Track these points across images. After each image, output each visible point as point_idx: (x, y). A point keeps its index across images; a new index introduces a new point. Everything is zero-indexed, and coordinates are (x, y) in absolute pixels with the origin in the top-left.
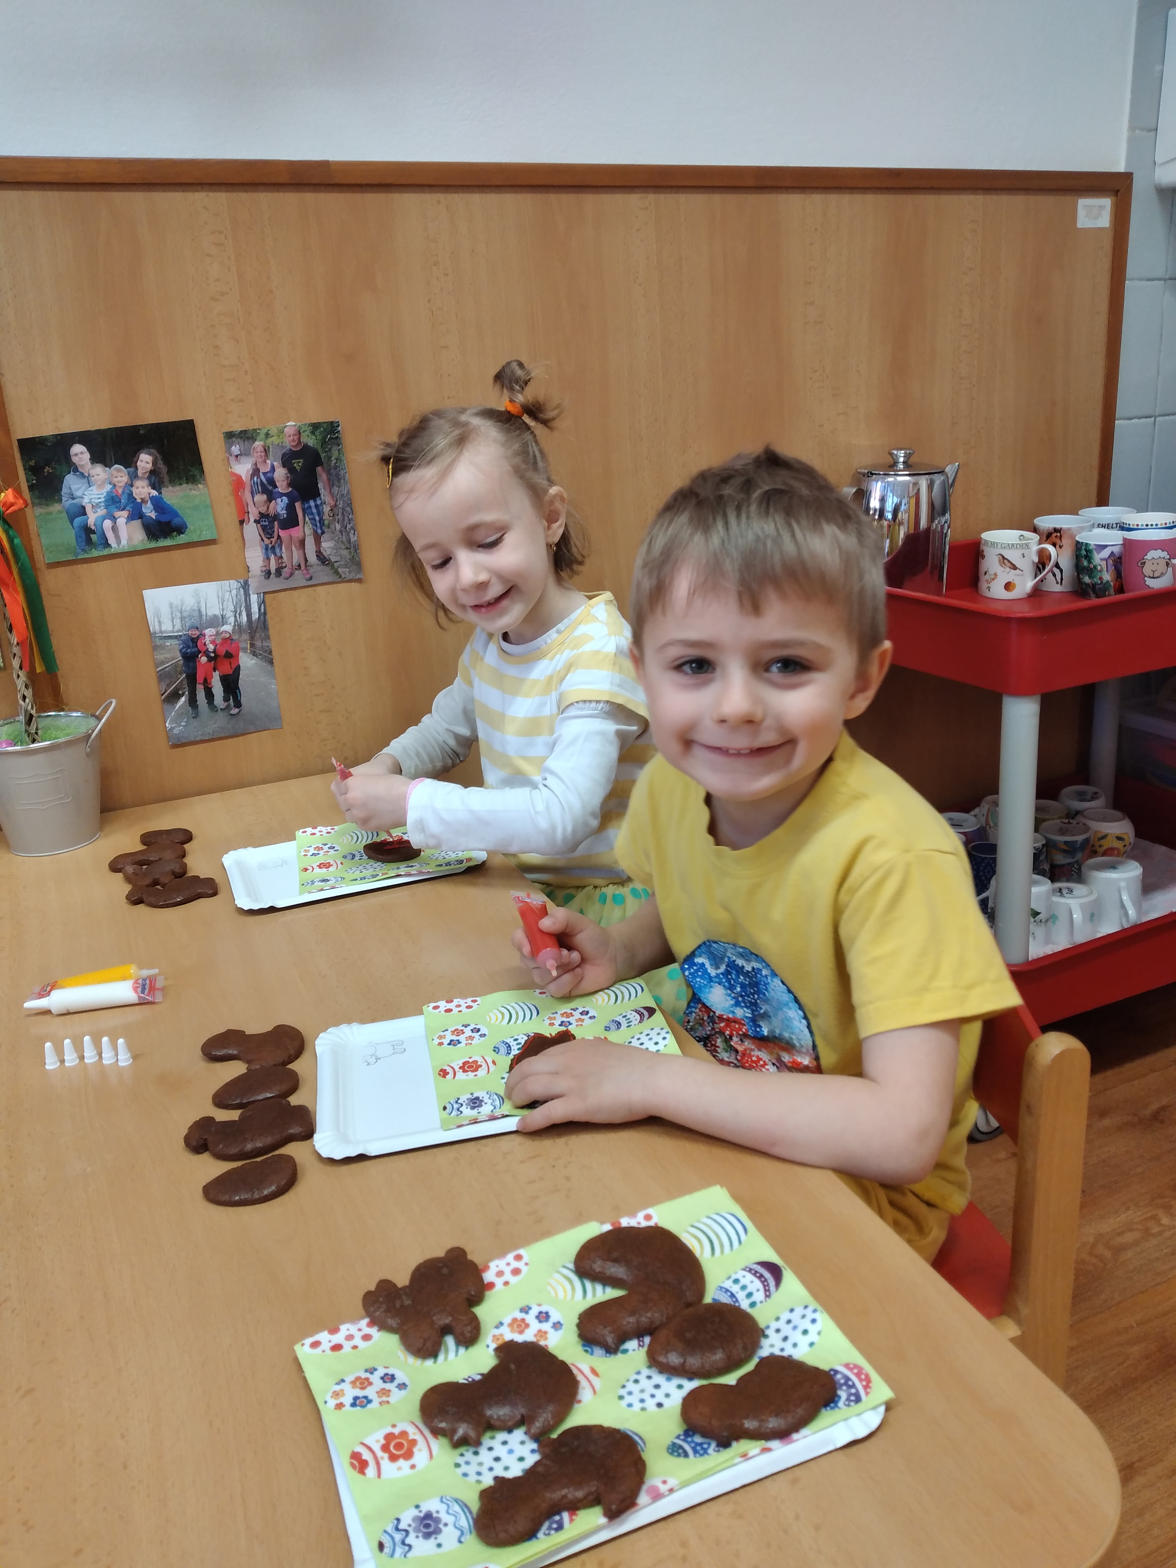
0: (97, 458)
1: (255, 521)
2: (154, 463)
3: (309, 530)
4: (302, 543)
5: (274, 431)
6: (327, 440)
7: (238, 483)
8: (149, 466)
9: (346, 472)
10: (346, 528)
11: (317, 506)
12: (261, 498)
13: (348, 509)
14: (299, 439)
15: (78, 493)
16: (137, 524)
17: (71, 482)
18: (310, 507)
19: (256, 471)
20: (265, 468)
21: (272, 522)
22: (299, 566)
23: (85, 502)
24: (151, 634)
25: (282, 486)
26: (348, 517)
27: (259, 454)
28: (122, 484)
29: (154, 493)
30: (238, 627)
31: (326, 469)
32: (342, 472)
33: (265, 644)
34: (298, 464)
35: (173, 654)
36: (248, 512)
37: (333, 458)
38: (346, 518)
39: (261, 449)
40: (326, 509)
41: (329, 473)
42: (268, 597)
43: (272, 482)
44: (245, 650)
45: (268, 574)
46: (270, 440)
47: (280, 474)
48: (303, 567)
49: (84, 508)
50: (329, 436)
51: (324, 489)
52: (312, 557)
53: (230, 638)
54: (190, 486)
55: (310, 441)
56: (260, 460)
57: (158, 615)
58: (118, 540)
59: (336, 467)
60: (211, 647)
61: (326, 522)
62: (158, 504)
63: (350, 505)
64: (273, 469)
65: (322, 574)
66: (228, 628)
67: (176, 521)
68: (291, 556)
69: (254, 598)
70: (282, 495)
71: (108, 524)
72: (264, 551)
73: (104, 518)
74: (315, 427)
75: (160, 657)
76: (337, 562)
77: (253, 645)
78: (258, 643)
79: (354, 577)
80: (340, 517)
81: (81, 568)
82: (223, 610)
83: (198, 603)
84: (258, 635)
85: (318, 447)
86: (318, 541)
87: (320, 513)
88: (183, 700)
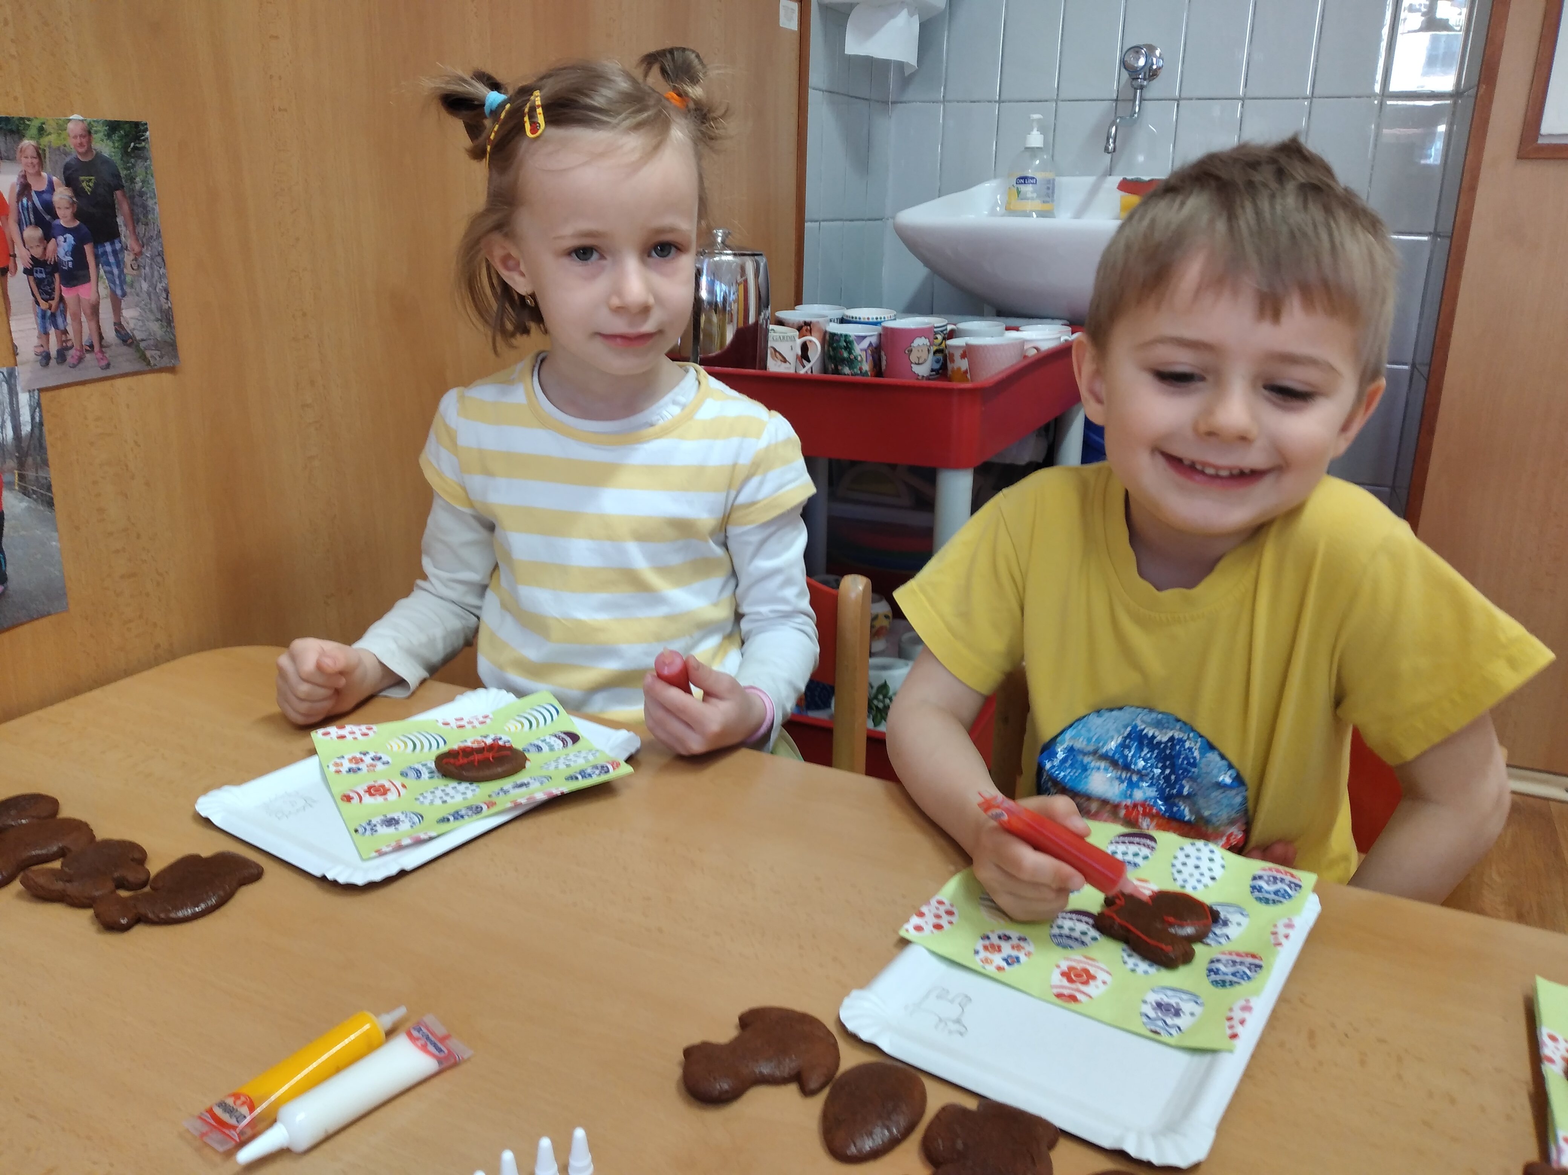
1: (27, 272)
3: (104, 291)
4: (95, 310)
5: (51, 125)
6: (129, 150)
9: (156, 203)
10: (155, 289)
11: (115, 253)
12: (33, 233)
13: (159, 259)
14: (89, 142)
18: (105, 253)
19: (25, 189)
20: (38, 185)
21: (51, 274)
22: (92, 346)
25: (65, 218)
26: (159, 271)
27: (29, 160)
31: (127, 195)
32: (151, 204)
33: (41, 474)
34: (87, 184)
36: (15, 256)
37: (138, 179)
38: (156, 273)
39: (31, 152)
40: (128, 258)
41: (132, 204)
42: (46, 396)
43: (49, 207)
44: (10, 485)
45: (45, 358)
46: (45, 141)
47: (62, 196)
48: (97, 348)
50: (132, 144)
51: (126, 225)
52: (109, 333)
55: (105, 148)
56: (31, 171)
59: (141, 194)
61: (129, 279)
63: (161, 253)
64: (51, 188)
65: (123, 359)
68: (77, 328)
69: (24, 398)
70: (66, 230)
72: (39, 321)
74: (113, 127)
76: (143, 340)
77: (22, 477)
78: (31, 474)
79: (166, 362)
80: (147, 270)
84: (30, 460)
85: (117, 159)
86: (117, 309)
87: (119, 264)
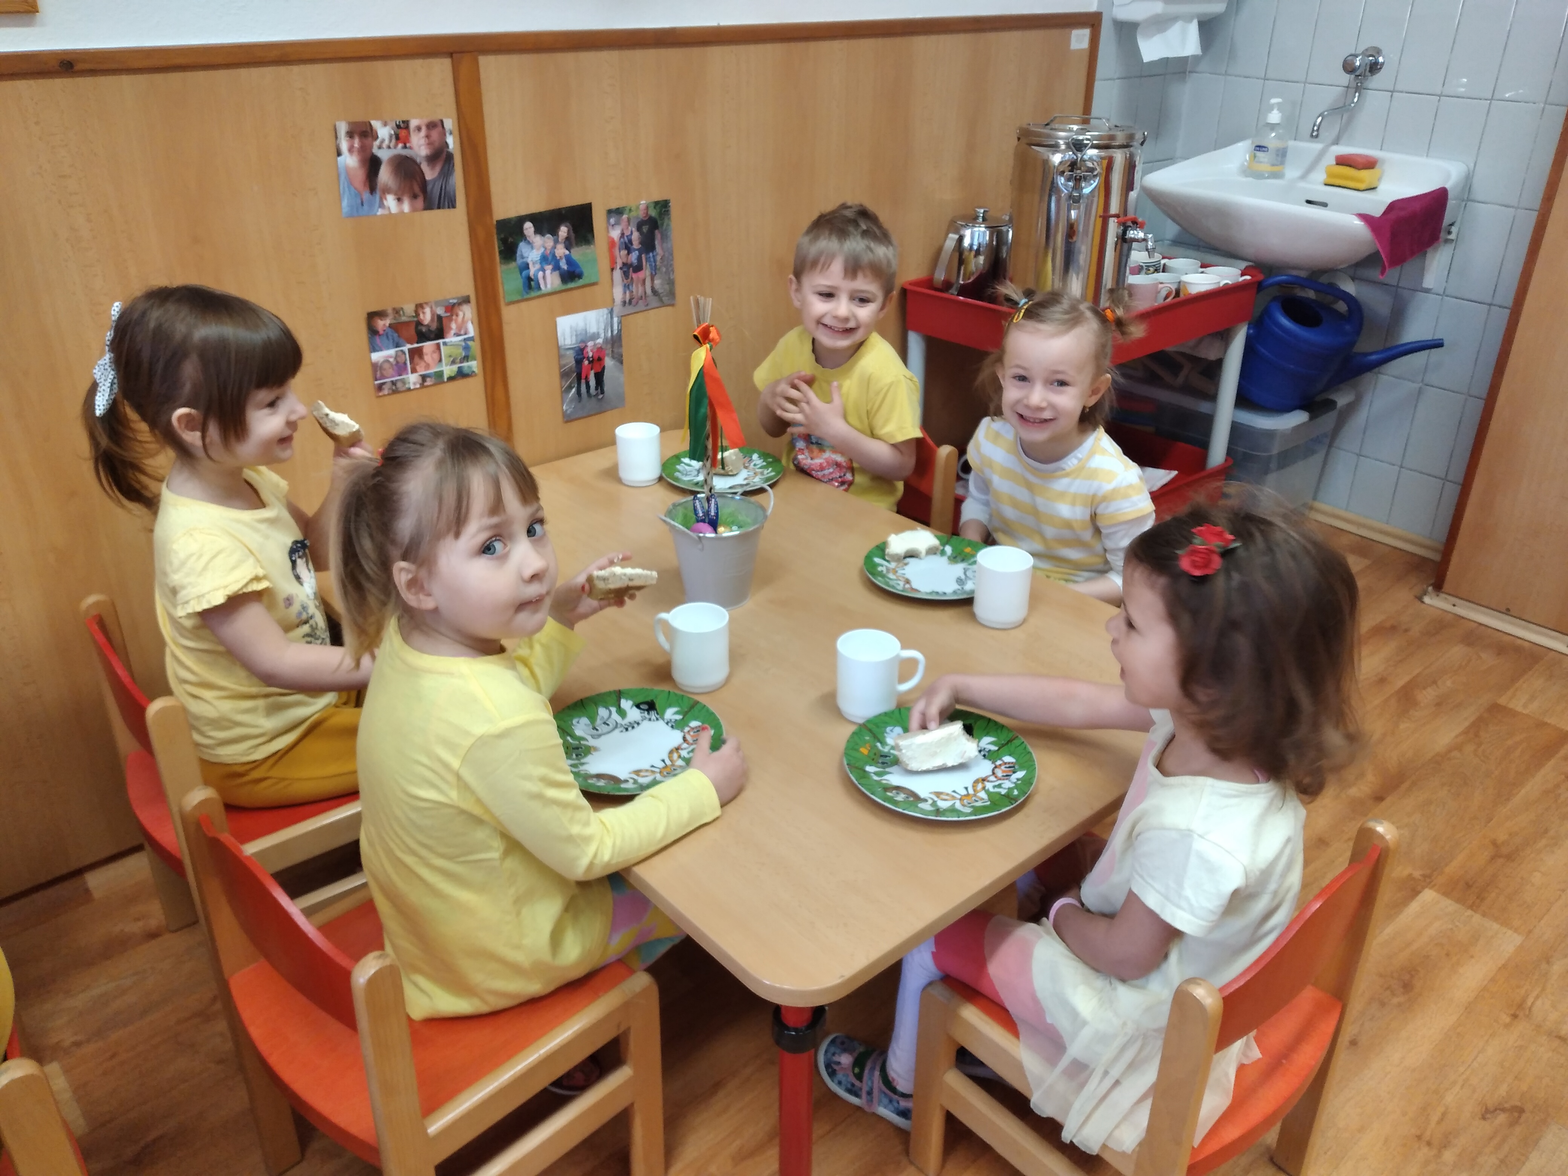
0: (539, 231)
1: (621, 268)
2: (568, 233)
4: (644, 282)
7: (612, 243)
8: (565, 235)
10: (669, 270)
11: (654, 256)
12: (624, 252)
13: (670, 257)
14: (647, 212)
16: (557, 273)
17: (522, 247)
18: (650, 257)
19: (623, 234)
20: (627, 233)
21: (629, 269)
22: (642, 297)
23: (529, 261)
24: (558, 348)
25: (636, 245)
26: (670, 263)
27: (625, 223)
28: (550, 248)
29: (567, 252)
30: (606, 340)
31: (660, 231)
32: (669, 233)
33: (619, 350)
34: (645, 229)
35: (570, 361)
36: (616, 263)
39: (626, 220)
40: (658, 258)
41: (662, 235)
42: (623, 318)
43: (630, 241)
44: (608, 355)
45: (624, 303)
47: (636, 236)
48: (644, 298)
49: (528, 264)
50: (664, 209)
51: (658, 244)
52: (649, 291)
53: (601, 348)
54: (587, 247)
55: (653, 213)
56: (625, 227)
57: (564, 334)
58: (546, 283)
59: (666, 230)
60: (591, 354)
61: (658, 267)
62: (569, 261)
63: (671, 254)
64: (632, 233)
65: (654, 302)
66: (600, 341)
67: (577, 271)
68: (637, 290)
69: (615, 320)
70: (636, 250)
72: (623, 288)
73: (539, 270)
74: (656, 203)
75: (563, 362)
78: (616, 350)
79: (670, 302)
80: (665, 263)
81: (523, 305)
82: (598, 329)
83: (586, 325)
84: (616, 345)
85: (657, 217)
86: (652, 280)
87: (655, 261)
88: (574, 390)
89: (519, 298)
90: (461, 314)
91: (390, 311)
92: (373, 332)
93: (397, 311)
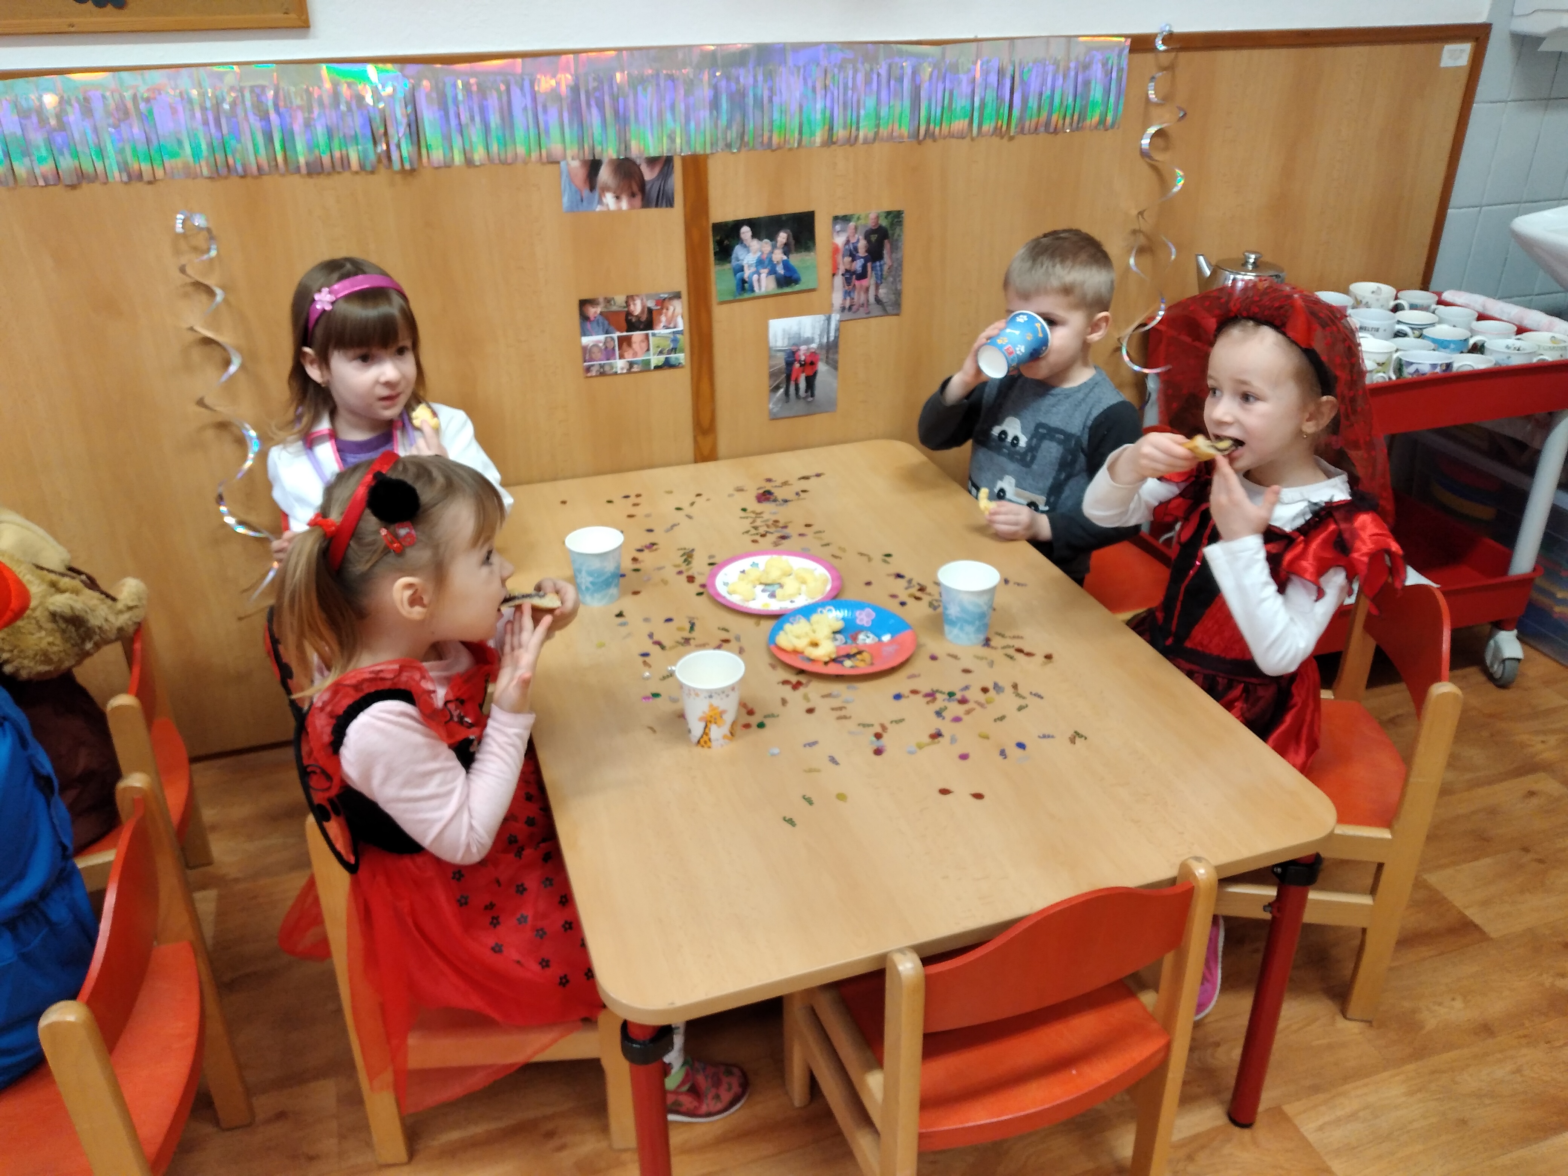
0: (756, 235)
1: (843, 275)
2: (788, 239)
3: (872, 282)
4: (867, 290)
5: (863, 216)
7: (836, 250)
8: (784, 241)
9: (902, 244)
10: (896, 280)
11: (881, 266)
12: (848, 259)
14: (878, 221)
15: (741, 258)
16: (772, 278)
17: (738, 250)
18: (876, 266)
19: (848, 242)
20: (853, 240)
21: (851, 275)
22: (863, 304)
23: (745, 263)
24: (769, 349)
25: (862, 252)
26: (898, 273)
27: (851, 231)
28: (767, 252)
29: (785, 258)
30: (821, 346)
31: (890, 241)
32: (900, 244)
33: (834, 357)
34: (874, 238)
35: (780, 362)
36: (838, 269)
39: (853, 227)
40: (886, 268)
41: (892, 245)
42: (842, 324)
43: (856, 249)
44: (822, 360)
45: (843, 309)
46: (860, 222)
47: (862, 244)
48: (865, 305)
49: (743, 267)
50: (896, 220)
51: (887, 254)
52: (872, 299)
53: (814, 352)
54: (807, 253)
55: (884, 223)
56: (851, 235)
57: (775, 336)
58: (760, 286)
59: (897, 240)
60: (803, 358)
61: (884, 276)
62: (786, 265)
64: (858, 241)
66: (814, 345)
67: (795, 276)
68: (859, 297)
69: (833, 326)
70: (861, 258)
71: (755, 277)
72: (844, 294)
73: (754, 273)
74: (889, 213)
75: (773, 363)
77: (827, 357)
78: (831, 356)
79: (895, 312)
80: (893, 273)
81: (736, 305)
82: (813, 334)
83: (800, 329)
84: (831, 351)
85: (888, 227)
86: (877, 289)
87: (881, 270)
88: (782, 391)
89: (731, 298)
90: (671, 309)
91: (601, 300)
92: (584, 318)
93: (608, 301)
